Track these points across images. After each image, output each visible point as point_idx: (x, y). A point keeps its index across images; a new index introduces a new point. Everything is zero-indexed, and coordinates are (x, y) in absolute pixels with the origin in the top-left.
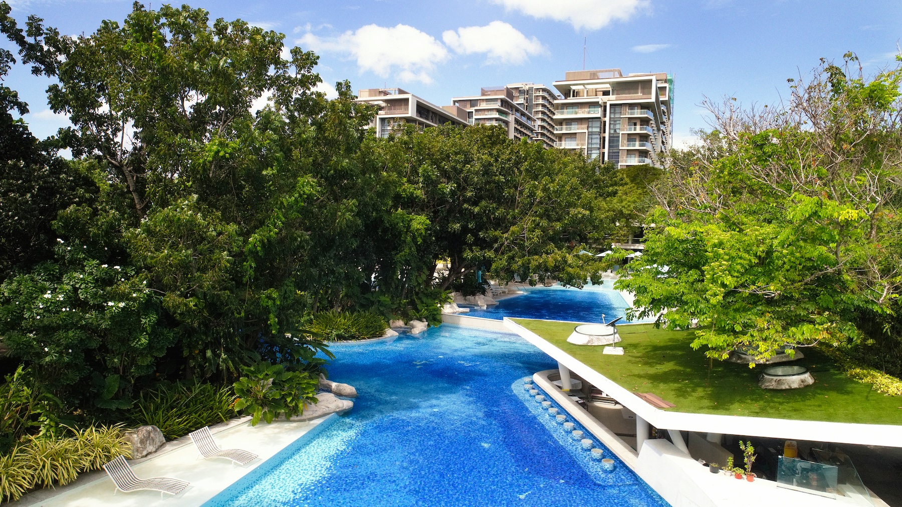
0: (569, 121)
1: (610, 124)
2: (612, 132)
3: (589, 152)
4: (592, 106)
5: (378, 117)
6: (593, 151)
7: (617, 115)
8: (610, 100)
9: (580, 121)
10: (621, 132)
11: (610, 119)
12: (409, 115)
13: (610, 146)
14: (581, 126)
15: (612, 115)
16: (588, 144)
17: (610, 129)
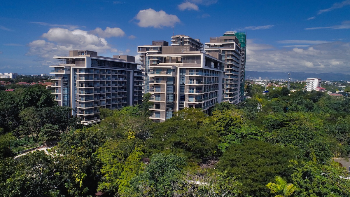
1: (180, 79)
2: (181, 83)
3: (168, 95)
4: (168, 70)
5: (72, 67)
6: (170, 95)
7: (184, 74)
8: (180, 66)
9: (163, 78)
10: (185, 84)
11: (180, 76)
12: (86, 67)
13: (180, 91)
14: (163, 81)
15: (181, 74)
16: (167, 91)
17: (180, 82)
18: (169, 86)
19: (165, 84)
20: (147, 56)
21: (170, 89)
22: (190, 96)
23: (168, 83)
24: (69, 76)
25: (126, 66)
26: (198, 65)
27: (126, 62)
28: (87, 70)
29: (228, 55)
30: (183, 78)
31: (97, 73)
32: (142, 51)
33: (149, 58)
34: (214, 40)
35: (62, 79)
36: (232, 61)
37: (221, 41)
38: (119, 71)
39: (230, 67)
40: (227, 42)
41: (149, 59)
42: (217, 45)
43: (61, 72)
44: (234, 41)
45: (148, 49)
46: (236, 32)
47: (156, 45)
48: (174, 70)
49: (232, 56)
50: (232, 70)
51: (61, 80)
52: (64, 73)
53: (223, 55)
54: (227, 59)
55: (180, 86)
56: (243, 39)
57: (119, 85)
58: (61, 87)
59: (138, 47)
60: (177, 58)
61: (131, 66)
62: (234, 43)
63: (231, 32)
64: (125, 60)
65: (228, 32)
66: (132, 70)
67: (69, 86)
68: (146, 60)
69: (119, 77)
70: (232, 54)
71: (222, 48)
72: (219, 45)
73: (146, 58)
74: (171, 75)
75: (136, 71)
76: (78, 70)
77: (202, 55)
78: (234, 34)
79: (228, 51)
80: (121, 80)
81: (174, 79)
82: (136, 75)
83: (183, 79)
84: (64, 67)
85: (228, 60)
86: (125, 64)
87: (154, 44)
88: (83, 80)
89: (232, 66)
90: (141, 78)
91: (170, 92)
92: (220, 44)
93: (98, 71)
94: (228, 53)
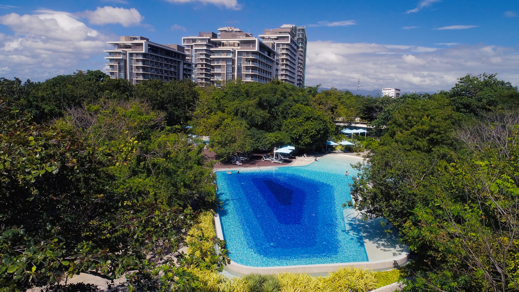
0: (218, 60)
1: (238, 61)
2: (239, 65)
3: (227, 75)
4: (228, 52)
5: (128, 52)
6: (229, 75)
7: (241, 57)
8: (238, 49)
9: (223, 59)
10: (243, 65)
11: (238, 58)
12: (144, 52)
13: (238, 72)
14: (223, 62)
15: (239, 57)
16: (227, 71)
17: (238, 63)
18: (228, 66)
19: (225, 64)
20: (194, 48)
21: (229, 69)
22: (247, 75)
23: (228, 63)
24: (125, 61)
25: (177, 55)
26: (253, 48)
27: (176, 51)
28: (144, 55)
29: (283, 49)
30: (240, 59)
31: (152, 59)
32: (187, 42)
33: (196, 50)
34: (268, 32)
35: (119, 63)
36: (287, 54)
37: (276, 33)
38: (171, 60)
39: (285, 61)
40: (282, 34)
41: (197, 52)
42: (272, 38)
43: (117, 57)
44: (289, 33)
45: (194, 40)
46: (294, 26)
47: (203, 36)
48: (233, 53)
49: (287, 49)
50: (286, 65)
51: (117, 64)
52: (121, 58)
53: (278, 48)
54: (281, 53)
55: (238, 67)
56: (302, 34)
57: (170, 76)
58: (117, 71)
59: (183, 38)
60: (234, 43)
61: (181, 56)
62: (289, 35)
63: (288, 25)
64: (175, 50)
65: (285, 25)
66: (182, 61)
67: (125, 71)
68: (192, 53)
69: (171, 66)
70: (287, 47)
71: (277, 41)
72: (274, 38)
73: (192, 52)
74: (230, 56)
75: (186, 62)
76: (135, 55)
77: (257, 39)
78: (292, 27)
79: (283, 44)
80: (172, 69)
81: (233, 61)
82: (185, 66)
83: (240, 61)
84: (121, 51)
85: (283, 54)
86: (175, 53)
87: (200, 36)
88: (140, 64)
89: (287, 60)
90: (190, 70)
91: (229, 72)
92: (275, 36)
93: (153, 57)
94: (282, 46)
